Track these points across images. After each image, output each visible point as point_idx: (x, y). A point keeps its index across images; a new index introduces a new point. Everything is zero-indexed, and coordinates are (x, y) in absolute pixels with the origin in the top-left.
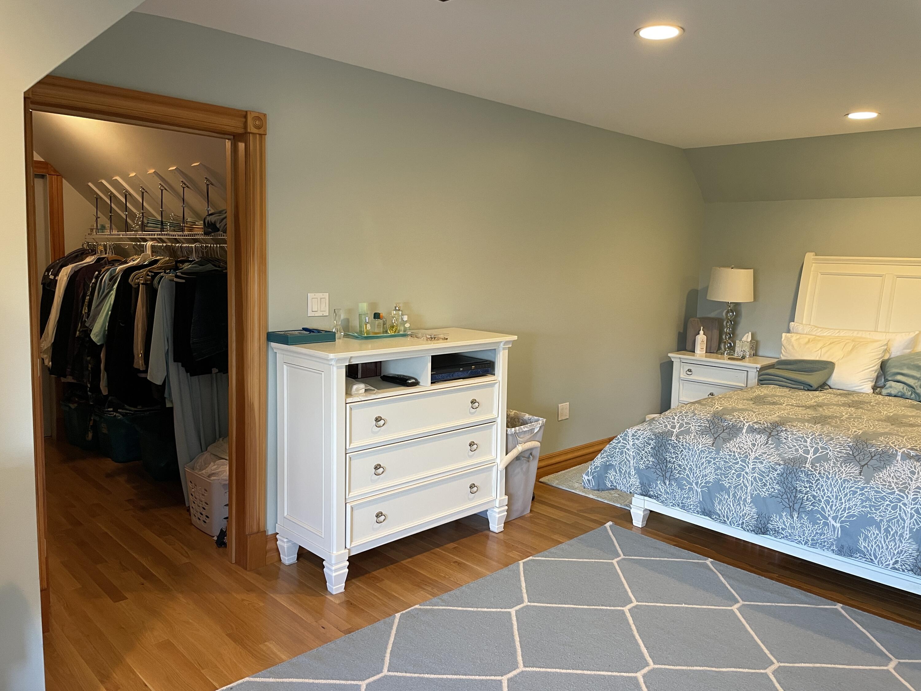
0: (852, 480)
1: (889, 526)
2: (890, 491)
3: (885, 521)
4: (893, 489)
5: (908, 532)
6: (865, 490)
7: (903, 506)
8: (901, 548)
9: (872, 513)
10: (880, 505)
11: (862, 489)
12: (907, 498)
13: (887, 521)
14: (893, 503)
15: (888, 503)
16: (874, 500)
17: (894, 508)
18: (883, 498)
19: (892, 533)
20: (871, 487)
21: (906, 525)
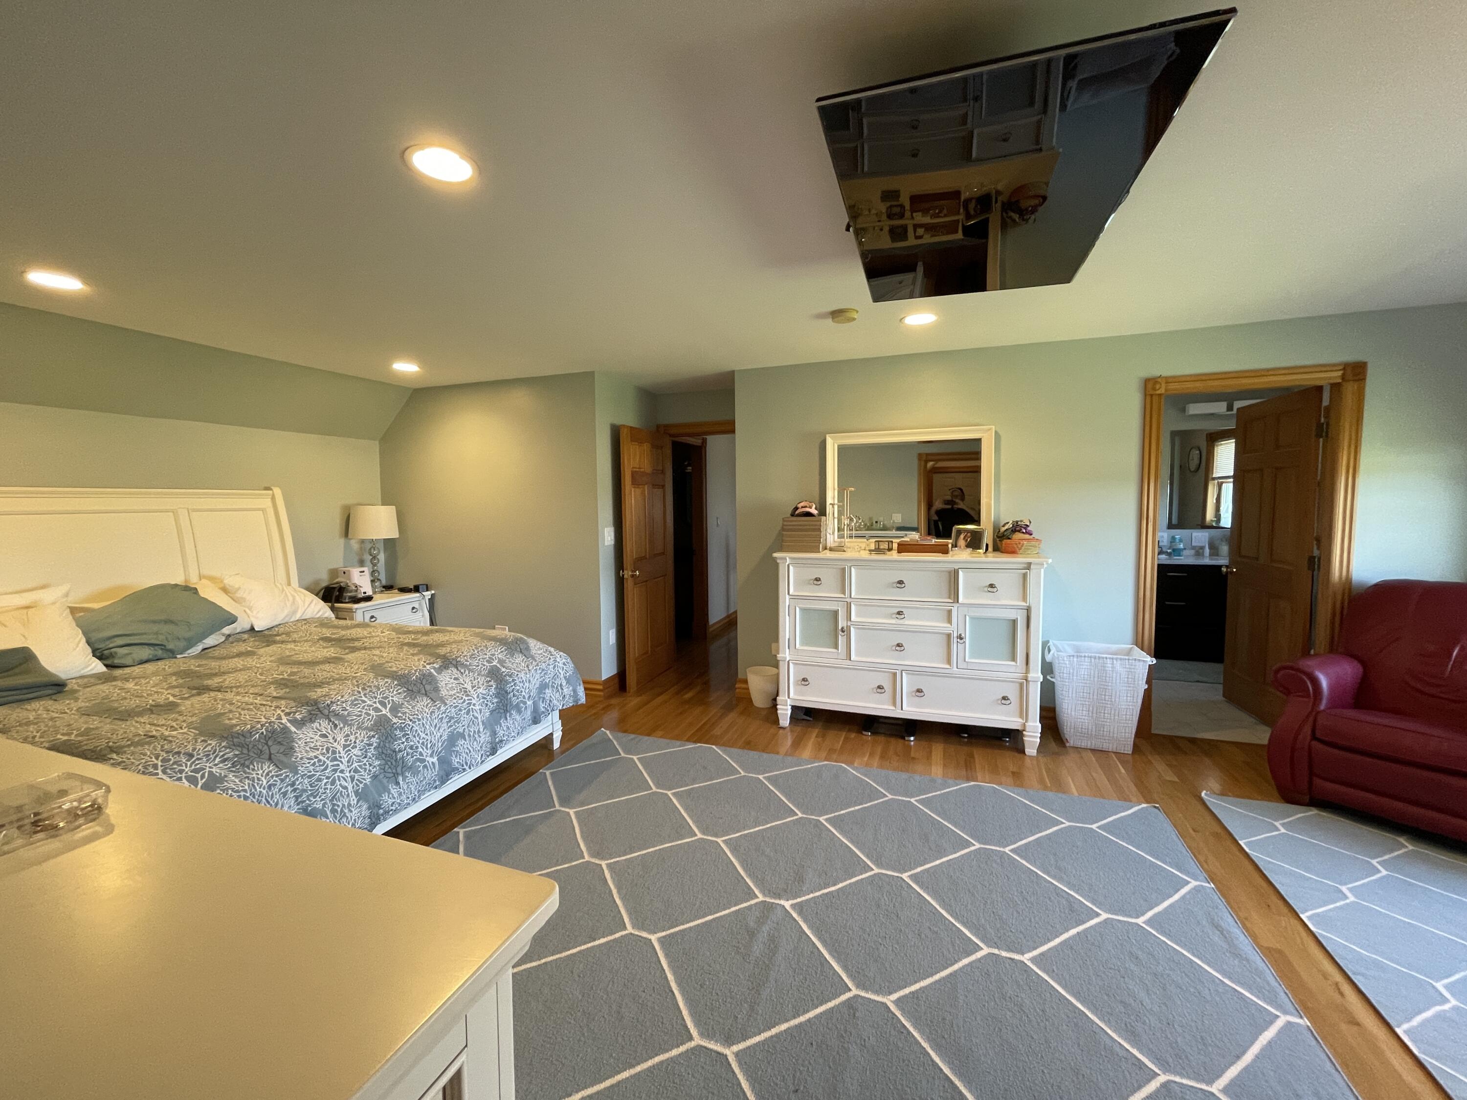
0: (277, 781)
1: (334, 805)
2: (323, 768)
3: (328, 801)
4: (325, 762)
5: (354, 797)
6: (297, 783)
7: (341, 775)
8: (353, 818)
9: (313, 804)
10: (318, 789)
11: (293, 784)
12: (342, 763)
13: (330, 801)
14: (330, 777)
15: (325, 781)
16: (309, 788)
17: (333, 783)
18: (319, 780)
19: (339, 810)
20: (302, 776)
21: (350, 792)
